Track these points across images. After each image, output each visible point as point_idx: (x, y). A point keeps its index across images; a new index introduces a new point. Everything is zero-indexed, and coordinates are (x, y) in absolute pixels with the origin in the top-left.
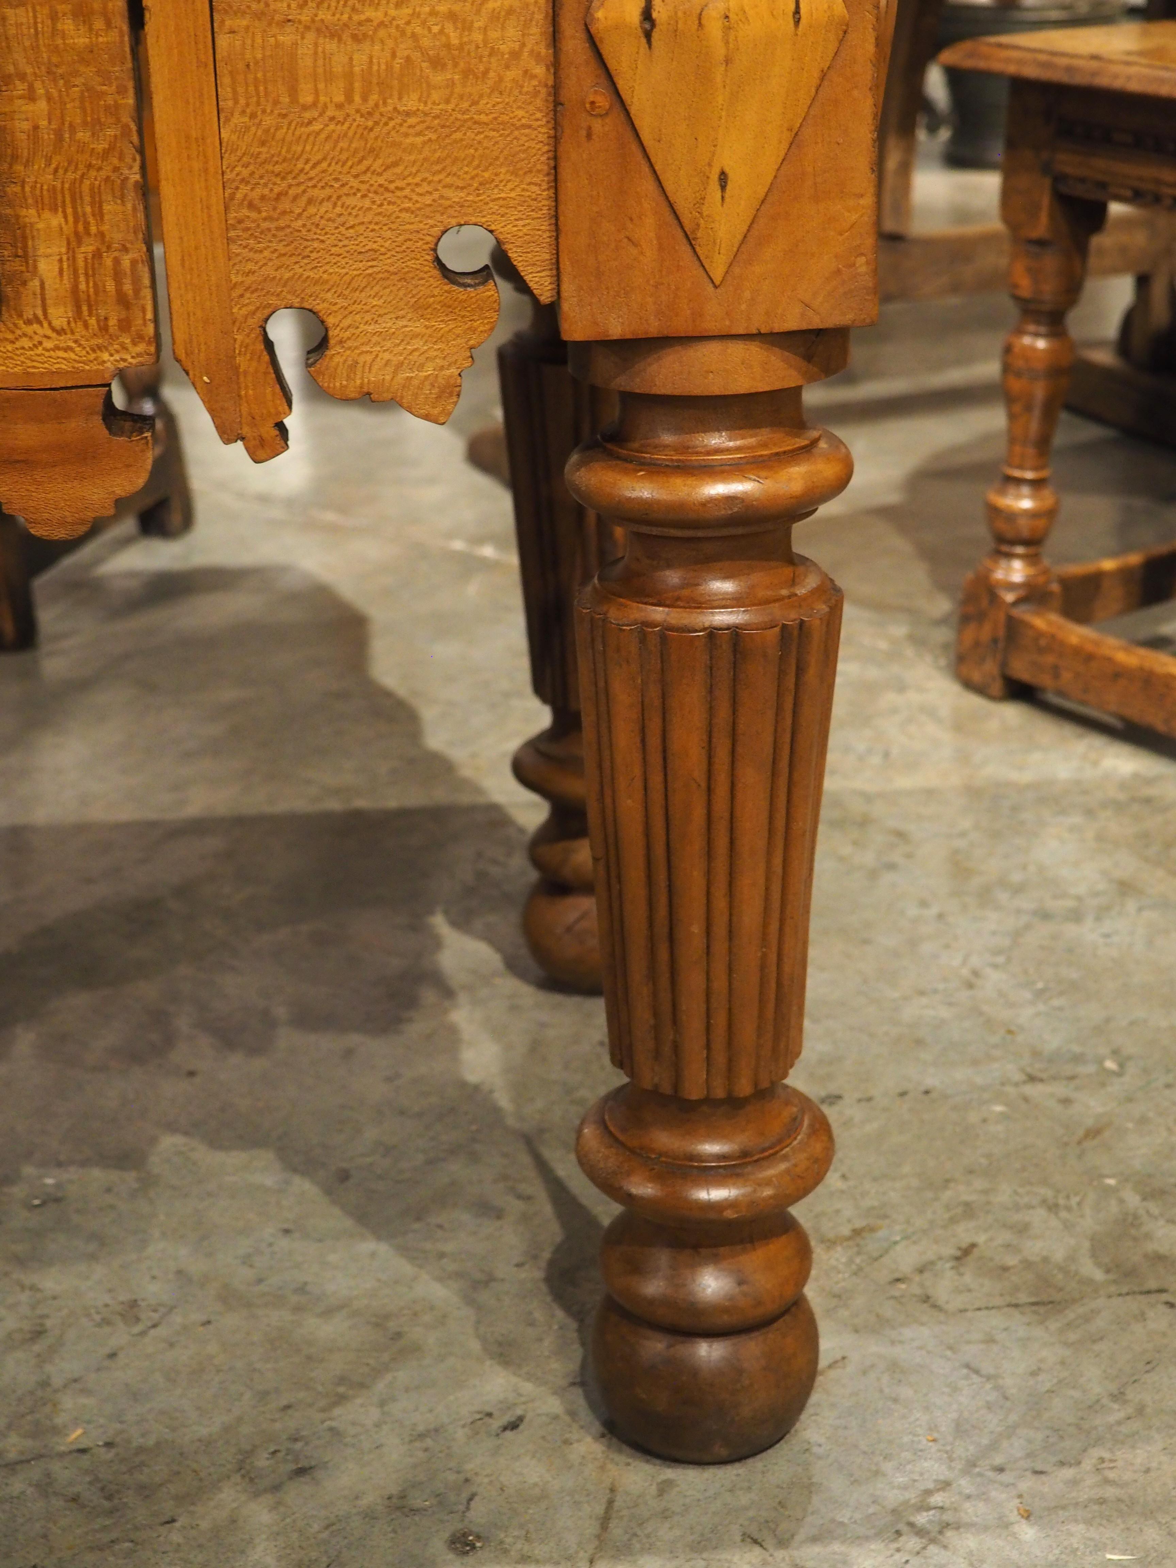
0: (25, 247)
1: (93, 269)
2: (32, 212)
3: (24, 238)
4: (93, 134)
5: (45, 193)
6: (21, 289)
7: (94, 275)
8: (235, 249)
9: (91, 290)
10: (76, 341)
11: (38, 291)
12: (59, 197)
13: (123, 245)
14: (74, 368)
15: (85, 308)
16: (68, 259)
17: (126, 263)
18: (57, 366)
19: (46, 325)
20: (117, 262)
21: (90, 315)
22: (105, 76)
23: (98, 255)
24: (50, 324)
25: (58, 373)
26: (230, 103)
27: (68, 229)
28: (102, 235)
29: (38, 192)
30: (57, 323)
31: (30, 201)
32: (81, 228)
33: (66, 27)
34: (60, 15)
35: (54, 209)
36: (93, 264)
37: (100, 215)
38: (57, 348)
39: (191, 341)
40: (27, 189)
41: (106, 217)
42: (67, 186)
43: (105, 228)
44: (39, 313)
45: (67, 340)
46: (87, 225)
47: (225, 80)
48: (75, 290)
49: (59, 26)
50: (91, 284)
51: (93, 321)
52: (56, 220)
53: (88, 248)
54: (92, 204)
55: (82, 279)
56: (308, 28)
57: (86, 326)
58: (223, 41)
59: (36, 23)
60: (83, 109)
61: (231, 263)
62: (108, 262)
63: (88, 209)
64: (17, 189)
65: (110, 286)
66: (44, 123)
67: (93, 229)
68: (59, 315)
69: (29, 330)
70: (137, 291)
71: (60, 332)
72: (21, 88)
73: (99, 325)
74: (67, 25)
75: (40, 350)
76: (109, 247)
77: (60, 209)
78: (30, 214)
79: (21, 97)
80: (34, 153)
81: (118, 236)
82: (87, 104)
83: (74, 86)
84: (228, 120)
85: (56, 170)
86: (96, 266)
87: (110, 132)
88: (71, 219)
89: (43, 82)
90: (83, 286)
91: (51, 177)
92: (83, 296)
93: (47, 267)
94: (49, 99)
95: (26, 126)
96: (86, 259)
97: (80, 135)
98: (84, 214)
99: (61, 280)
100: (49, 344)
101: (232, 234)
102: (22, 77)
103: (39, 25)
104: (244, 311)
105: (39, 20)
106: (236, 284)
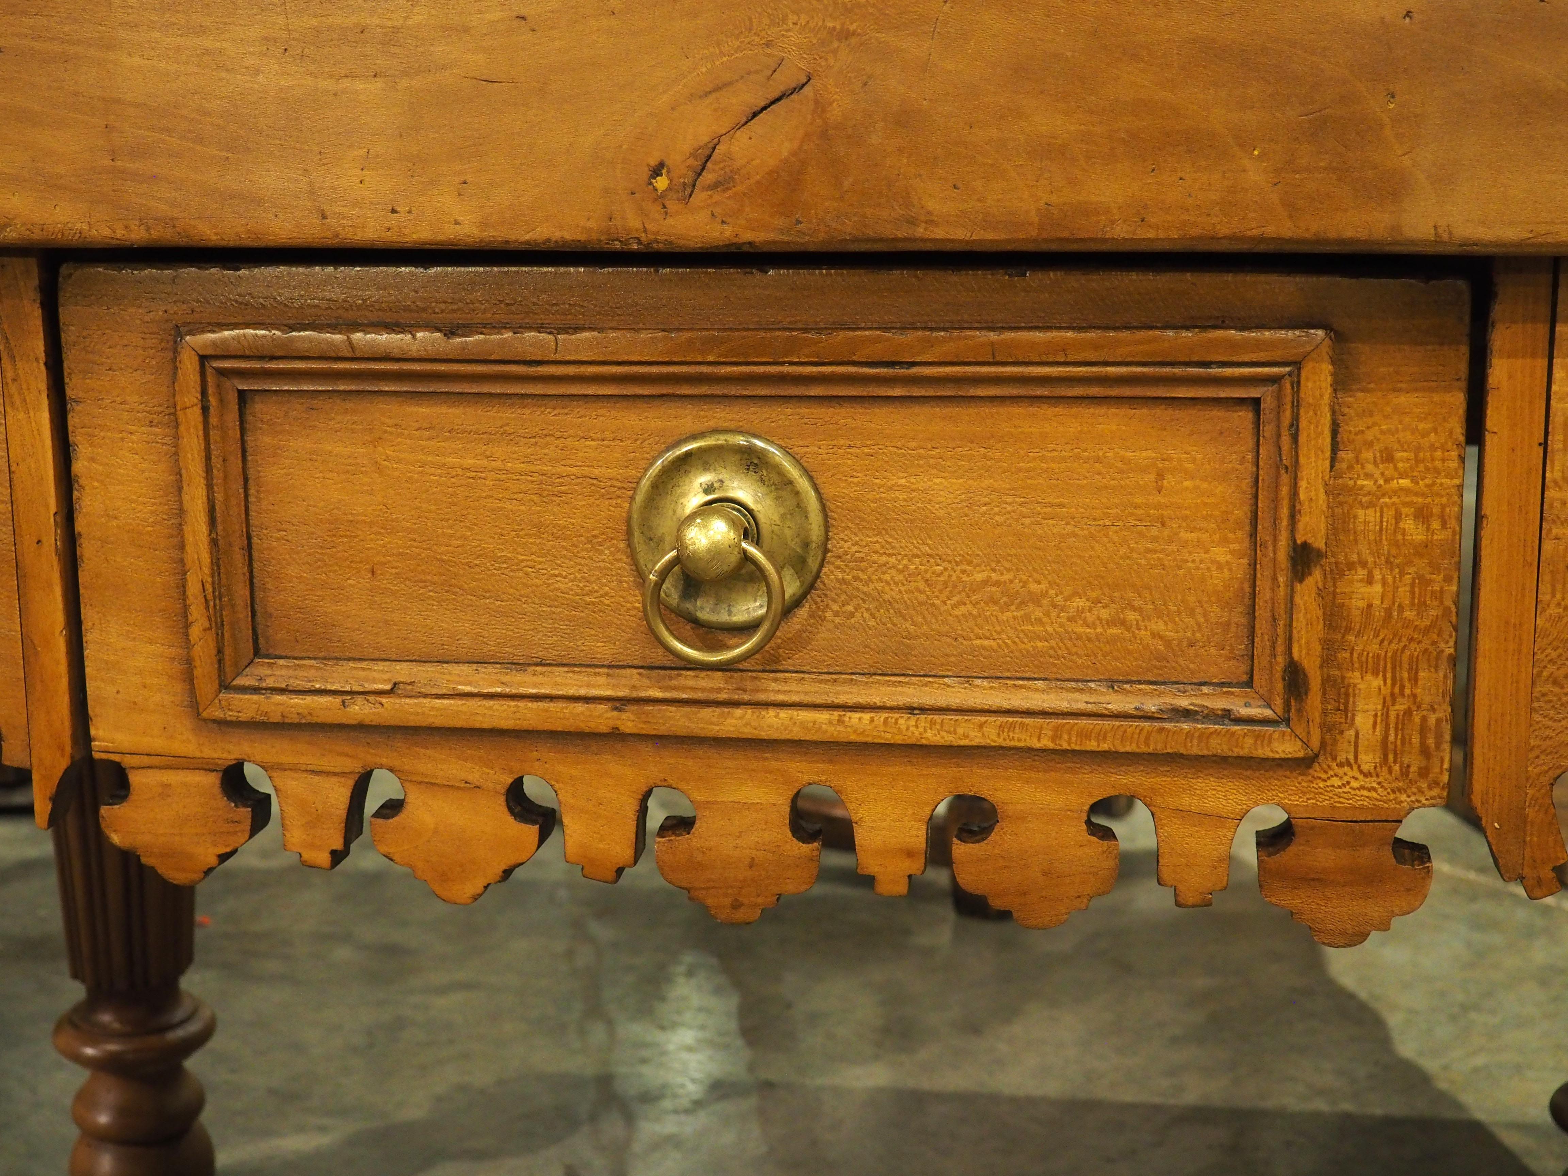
1: (1403, 724)
2: (1357, 674)
3: (1347, 695)
4: (1418, 614)
5: (1370, 659)
6: (1338, 737)
7: (1402, 729)
8: (1537, 717)
9: (1399, 742)
10: (1379, 783)
11: (1353, 739)
12: (1382, 663)
13: (1432, 706)
14: (1374, 805)
15: (1391, 757)
16: (1382, 715)
17: (1432, 719)
18: (1359, 803)
19: (1355, 767)
20: (1424, 719)
21: (1395, 762)
22: (1435, 567)
23: (1408, 713)
24: (1359, 767)
25: (1361, 808)
26: (1548, 597)
27: (1386, 691)
28: (1415, 696)
29: (1364, 659)
30: (1365, 768)
31: (1356, 665)
32: (1397, 690)
33: (1407, 526)
34: (1403, 516)
35: (1376, 673)
36: (1403, 720)
37: (1415, 680)
38: (1362, 788)
39: (1487, 793)
40: (1355, 655)
41: (1420, 683)
42: (1389, 654)
43: (1418, 691)
44: (1351, 757)
45: (1372, 782)
46: (1402, 687)
47: (1546, 577)
48: (1385, 740)
49: (1401, 525)
50: (1399, 737)
51: (1396, 768)
52: (1377, 682)
53: (1401, 706)
54: (1410, 670)
55: (1392, 732)
57: (1390, 771)
58: (1547, 546)
59: (1381, 522)
60: (1413, 593)
61: (1531, 729)
62: (1417, 719)
63: (1405, 675)
64: (1347, 655)
65: (1416, 739)
66: (1377, 602)
67: (1407, 691)
68: (1368, 761)
69: (1340, 772)
70: (1438, 745)
71: (1367, 775)
72: (1362, 573)
73: (1401, 770)
74: (1408, 524)
75: (1347, 789)
76: (1419, 707)
77: (1381, 674)
78: (1354, 677)
79: (1361, 581)
80: (1365, 627)
81: (1427, 699)
82: (1416, 589)
83: (1407, 574)
84: (1544, 610)
85: (1382, 641)
86: (1406, 722)
87: (1434, 613)
88: (1389, 682)
89: (1381, 569)
90: (1392, 738)
91: (1378, 646)
92: (1391, 746)
93: (1363, 721)
94: (1384, 583)
95: (1362, 604)
96: (1398, 715)
97: (1407, 614)
98: (1401, 680)
99: (1374, 732)
100: (1354, 784)
101: (1536, 705)
102: (1364, 564)
103: (1385, 524)
104: (1538, 770)
105: (1385, 520)
106: (1534, 747)
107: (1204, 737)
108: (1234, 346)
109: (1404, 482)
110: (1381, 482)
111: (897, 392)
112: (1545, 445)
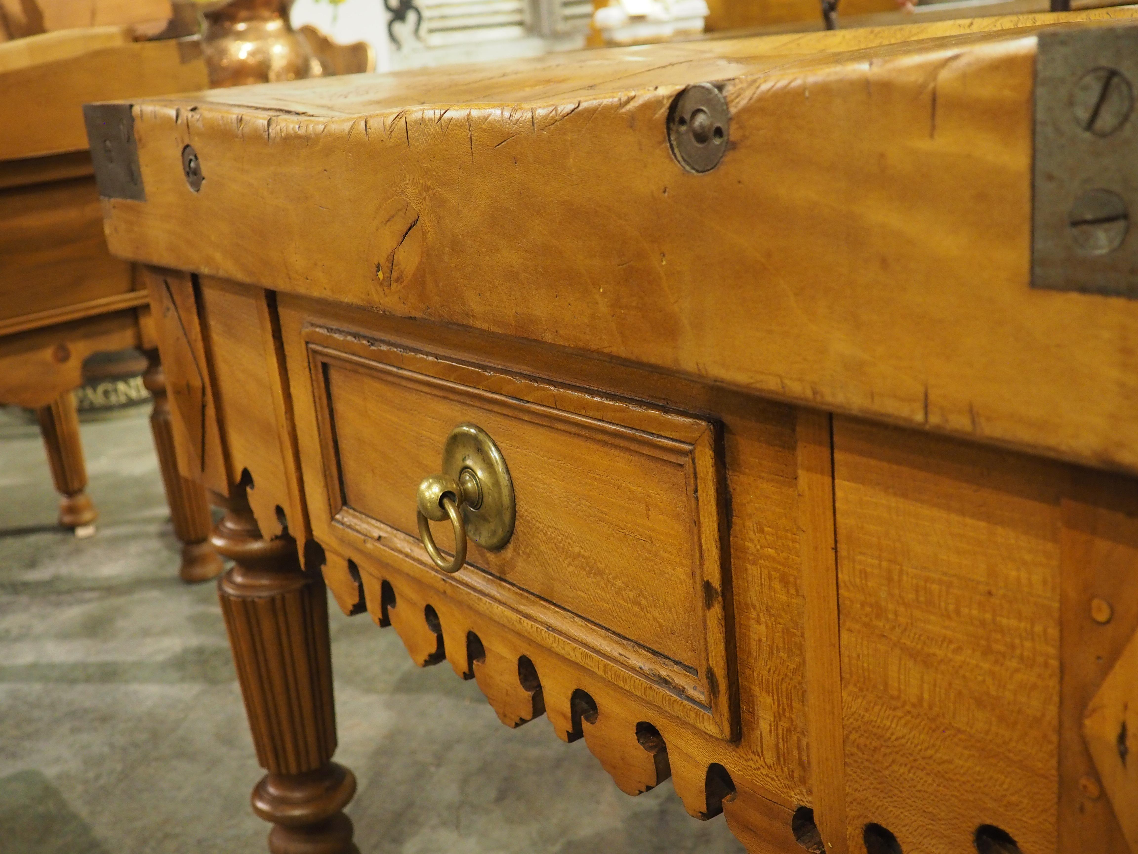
0: (754, 709)
1: (787, 738)
3: (753, 703)
4: (788, 657)
5: (764, 681)
6: (751, 733)
7: (787, 741)
8: (848, 770)
9: (786, 751)
10: (777, 777)
11: (759, 737)
12: (771, 687)
13: (803, 732)
14: (776, 792)
15: (782, 759)
16: (774, 725)
17: (805, 742)
18: (768, 787)
19: (762, 759)
20: (799, 740)
21: (784, 764)
23: (789, 731)
24: (764, 760)
25: (767, 790)
26: (848, 676)
27: (774, 708)
28: (791, 720)
29: (760, 678)
30: (768, 761)
31: (756, 682)
32: (781, 711)
33: (776, 586)
34: (773, 578)
35: (768, 693)
36: (787, 736)
37: (791, 707)
38: (767, 775)
39: (822, 816)
40: (755, 674)
41: (794, 710)
42: (774, 681)
43: (793, 716)
44: (759, 750)
45: (772, 774)
46: (784, 710)
48: (777, 745)
49: (773, 584)
50: (785, 747)
51: (786, 769)
52: (769, 700)
53: (784, 724)
54: (787, 698)
55: (781, 741)
56: (895, 645)
57: (782, 770)
58: (844, 635)
59: (761, 578)
60: (784, 639)
61: (846, 778)
62: (795, 738)
63: (785, 701)
64: (751, 672)
65: (795, 753)
66: (764, 639)
67: (787, 714)
68: (770, 758)
69: (754, 758)
70: (809, 764)
71: (769, 767)
72: (753, 613)
73: (789, 774)
75: (759, 773)
76: (795, 729)
77: (771, 694)
78: (756, 690)
79: (753, 619)
80: (759, 655)
83: (779, 623)
85: (769, 670)
86: (788, 737)
88: (776, 702)
89: (764, 614)
90: (781, 745)
91: (767, 672)
92: (781, 752)
93: (764, 726)
94: (767, 626)
95: (756, 637)
96: (783, 730)
97: (782, 654)
98: (783, 703)
99: (770, 737)
100: (763, 771)
101: (847, 760)
102: (754, 608)
103: (763, 580)
104: (852, 813)
105: (763, 577)
106: (848, 793)
107: (672, 703)
108: (662, 424)
109: (771, 551)
110: (758, 547)
111: (526, 418)
112: (835, 549)
